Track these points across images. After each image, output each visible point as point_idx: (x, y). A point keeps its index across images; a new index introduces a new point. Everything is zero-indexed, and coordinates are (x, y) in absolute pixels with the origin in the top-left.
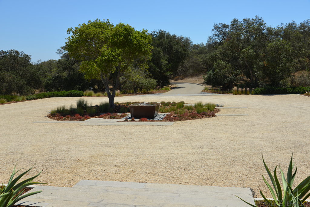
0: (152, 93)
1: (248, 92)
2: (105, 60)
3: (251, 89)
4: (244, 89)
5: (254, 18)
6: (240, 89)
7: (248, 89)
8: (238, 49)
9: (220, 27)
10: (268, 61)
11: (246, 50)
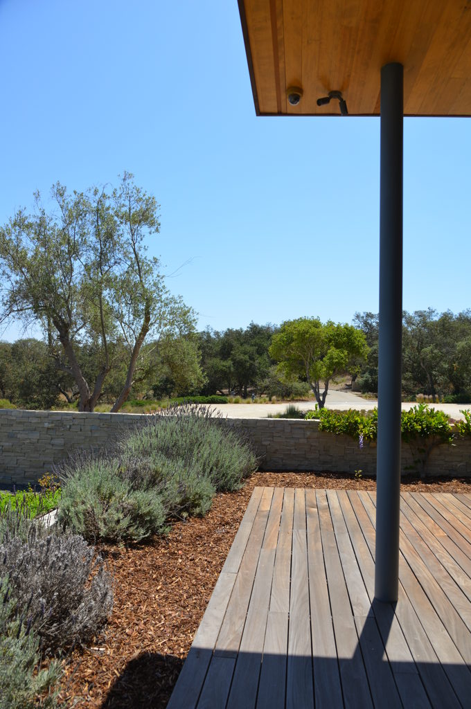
0: (307, 401)
1: (437, 400)
2: (336, 362)
4: (431, 396)
5: (428, 310)
6: (427, 396)
7: (437, 396)
8: (413, 347)
9: (363, 317)
10: (459, 363)
11: (427, 349)
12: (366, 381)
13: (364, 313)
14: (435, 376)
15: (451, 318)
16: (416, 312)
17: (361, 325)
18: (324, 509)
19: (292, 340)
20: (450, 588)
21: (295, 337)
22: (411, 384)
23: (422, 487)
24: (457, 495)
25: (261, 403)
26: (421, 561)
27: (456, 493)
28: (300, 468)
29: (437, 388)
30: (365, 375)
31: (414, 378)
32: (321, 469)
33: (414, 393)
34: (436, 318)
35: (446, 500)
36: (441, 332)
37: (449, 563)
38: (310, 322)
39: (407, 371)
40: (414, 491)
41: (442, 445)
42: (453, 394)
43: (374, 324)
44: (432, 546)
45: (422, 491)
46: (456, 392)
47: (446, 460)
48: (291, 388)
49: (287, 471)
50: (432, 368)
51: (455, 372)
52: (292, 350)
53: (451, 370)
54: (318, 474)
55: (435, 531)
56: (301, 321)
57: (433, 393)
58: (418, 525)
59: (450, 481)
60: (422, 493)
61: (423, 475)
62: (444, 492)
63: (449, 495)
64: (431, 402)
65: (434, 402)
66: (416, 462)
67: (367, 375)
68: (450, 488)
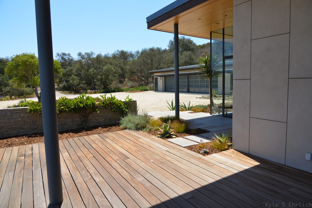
0: (33, 97)
1: (97, 92)
3: (97, 90)
4: (94, 91)
5: (91, 52)
6: (92, 91)
7: (96, 90)
8: (85, 69)
9: (61, 55)
10: (105, 76)
11: (91, 70)
12: (64, 86)
13: (61, 53)
14: (95, 82)
15: (101, 56)
16: (85, 53)
17: (60, 59)
18: (29, 156)
19: (19, 65)
20: (91, 184)
21: (20, 64)
22: (85, 86)
23: (85, 134)
24: (100, 135)
25: (5, 100)
26: (79, 173)
27: (100, 133)
28: (19, 134)
29: (97, 87)
30: (63, 83)
31: (87, 83)
32: (32, 133)
33: (87, 90)
34: (95, 56)
35: (94, 138)
36: (97, 62)
37: (92, 171)
38: (29, 56)
39: (83, 80)
40: (80, 136)
41: (93, 112)
42: (103, 89)
43: (67, 58)
44: (86, 163)
45: (84, 136)
46: (105, 88)
47: (96, 119)
48: (23, 91)
49: (10, 137)
50: (94, 78)
51: (103, 80)
52: (20, 71)
53: (102, 79)
54: (30, 136)
55: (88, 155)
56: (24, 55)
57: (95, 90)
58: (80, 154)
59: (98, 128)
60: (84, 137)
61: (86, 128)
62: (94, 134)
63: (96, 136)
64: (94, 93)
65: (95, 93)
66: (82, 122)
67: (64, 82)
68: (97, 132)
